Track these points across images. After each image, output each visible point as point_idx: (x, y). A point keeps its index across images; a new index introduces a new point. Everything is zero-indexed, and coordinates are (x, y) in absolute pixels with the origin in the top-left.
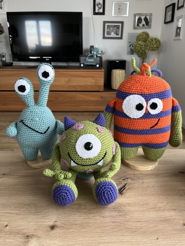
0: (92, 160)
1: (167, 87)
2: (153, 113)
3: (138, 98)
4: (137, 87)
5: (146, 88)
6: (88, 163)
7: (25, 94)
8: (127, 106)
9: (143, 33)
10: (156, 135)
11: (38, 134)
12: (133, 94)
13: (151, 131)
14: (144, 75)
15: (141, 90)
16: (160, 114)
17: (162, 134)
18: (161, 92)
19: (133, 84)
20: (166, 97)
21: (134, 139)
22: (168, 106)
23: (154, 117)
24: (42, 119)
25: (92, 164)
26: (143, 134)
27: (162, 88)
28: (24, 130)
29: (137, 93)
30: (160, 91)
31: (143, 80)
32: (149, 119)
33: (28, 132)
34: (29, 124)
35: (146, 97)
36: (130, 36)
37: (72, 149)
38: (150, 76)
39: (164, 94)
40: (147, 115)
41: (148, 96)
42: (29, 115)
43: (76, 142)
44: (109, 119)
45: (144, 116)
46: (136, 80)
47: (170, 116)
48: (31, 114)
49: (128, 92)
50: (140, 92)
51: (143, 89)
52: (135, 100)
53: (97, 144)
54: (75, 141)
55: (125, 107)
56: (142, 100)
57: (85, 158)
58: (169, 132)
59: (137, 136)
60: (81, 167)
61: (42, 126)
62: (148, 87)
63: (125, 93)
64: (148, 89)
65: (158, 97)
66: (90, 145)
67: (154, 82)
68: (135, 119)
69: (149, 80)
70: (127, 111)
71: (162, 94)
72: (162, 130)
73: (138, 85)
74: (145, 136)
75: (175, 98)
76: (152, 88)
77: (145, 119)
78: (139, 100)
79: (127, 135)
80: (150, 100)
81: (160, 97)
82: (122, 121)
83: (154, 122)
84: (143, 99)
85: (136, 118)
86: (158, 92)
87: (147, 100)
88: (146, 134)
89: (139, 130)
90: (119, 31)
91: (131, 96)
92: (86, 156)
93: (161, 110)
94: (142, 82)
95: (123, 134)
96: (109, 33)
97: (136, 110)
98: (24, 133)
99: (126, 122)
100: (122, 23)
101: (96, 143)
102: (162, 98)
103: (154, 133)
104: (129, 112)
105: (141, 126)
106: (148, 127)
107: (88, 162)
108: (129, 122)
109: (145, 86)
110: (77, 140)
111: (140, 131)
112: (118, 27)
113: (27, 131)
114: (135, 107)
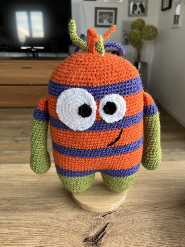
1: (134, 73)
2: (110, 120)
3: (80, 93)
4: (80, 74)
5: (95, 75)
8: (63, 109)
9: (139, 20)
10: (119, 156)
12: (72, 87)
13: (110, 150)
14: (93, 53)
15: (86, 79)
16: (122, 121)
17: (128, 154)
18: (122, 83)
19: (72, 67)
20: (131, 92)
21: (83, 164)
22: (137, 107)
23: (113, 127)
26: (97, 155)
27: (124, 76)
29: (79, 85)
30: (121, 81)
31: (90, 61)
32: (104, 131)
35: (96, 91)
36: (125, 24)
38: (102, 53)
39: (128, 85)
40: (100, 124)
41: (100, 91)
44: (41, 131)
45: (95, 127)
46: (77, 61)
47: (141, 124)
49: (64, 83)
50: (84, 83)
51: (89, 77)
52: (77, 97)
55: (60, 111)
56: (89, 98)
58: (141, 149)
59: (87, 160)
62: (99, 73)
63: (59, 84)
64: (98, 78)
65: (118, 91)
67: (109, 65)
68: (81, 132)
69: (100, 60)
70: (65, 118)
71: (125, 86)
72: (128, 148)
73: (81, 69)
74: (100, 159)
75: (147, 92)
76: (107, 76)
77: (96, 131)
78: (83, 98)
79: (70, 159)
80: (102, 97)
81: (121, 91)
82: (60, 135)
83: (114, 136)
84: (90, 95)
85: (81, 130)
86: (118, 82)
87: (98, 97)
88: (101, 155)
89: (89, 150)
90: (112, 19)
91: (69, 91)
93: (124, 114)
94: (88, 65)
95: (64, 157)
96: (101, 21)
97: (80, 116)
99: (66, 137)
100: (116, 9)
102: (125, 94)
103: (115, 153)
104: (68, 121)
105: (92, 143)
106: (103, 145)
108: (71, 137)
109: (93, 71)
111: (91, 152)
112: (111, 14)
114: (78, 111)
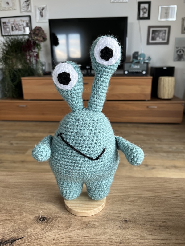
7: (68, 89)
11: (86, 159)
24: (95, 133)
28: (62, 151)
33: (69, 154)
34: (71, 141)
42: (73, 125)
48: (77, 123)
61: (93, 145)
90: (165, 36)
98: (62, 157)
100: (169, 27)
113: (66, 154)
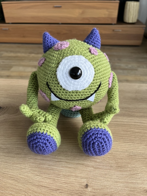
0: (80, 94)
6: (74, 98)
25: (80, 98)
37: (51, 77)
43: (57, 67)
53: (88, 71)
54: (56, 65)
57: (70, 90)
60: (65, 103)
66: (78, 72)
92: (72, 88)
101: (87, 68)
107: (74, 96)
110: (59, 64)
